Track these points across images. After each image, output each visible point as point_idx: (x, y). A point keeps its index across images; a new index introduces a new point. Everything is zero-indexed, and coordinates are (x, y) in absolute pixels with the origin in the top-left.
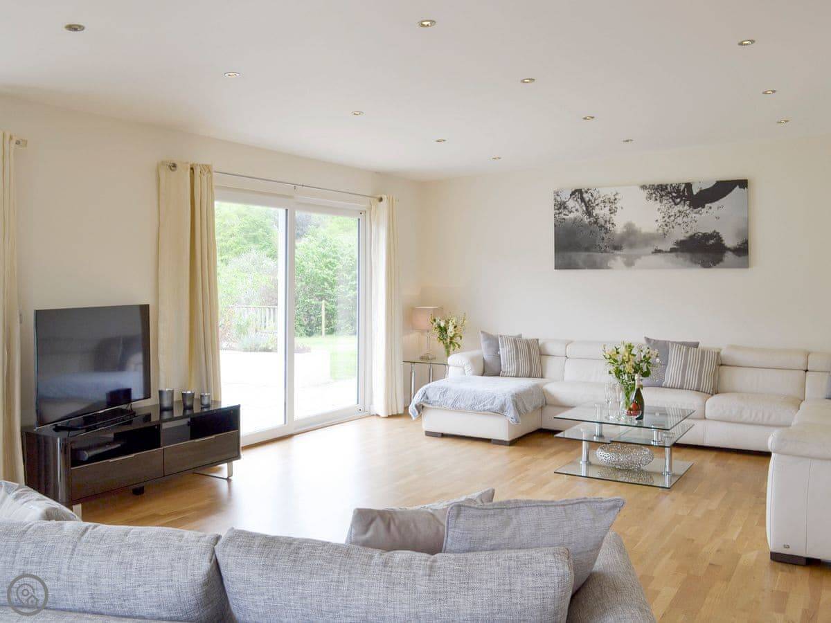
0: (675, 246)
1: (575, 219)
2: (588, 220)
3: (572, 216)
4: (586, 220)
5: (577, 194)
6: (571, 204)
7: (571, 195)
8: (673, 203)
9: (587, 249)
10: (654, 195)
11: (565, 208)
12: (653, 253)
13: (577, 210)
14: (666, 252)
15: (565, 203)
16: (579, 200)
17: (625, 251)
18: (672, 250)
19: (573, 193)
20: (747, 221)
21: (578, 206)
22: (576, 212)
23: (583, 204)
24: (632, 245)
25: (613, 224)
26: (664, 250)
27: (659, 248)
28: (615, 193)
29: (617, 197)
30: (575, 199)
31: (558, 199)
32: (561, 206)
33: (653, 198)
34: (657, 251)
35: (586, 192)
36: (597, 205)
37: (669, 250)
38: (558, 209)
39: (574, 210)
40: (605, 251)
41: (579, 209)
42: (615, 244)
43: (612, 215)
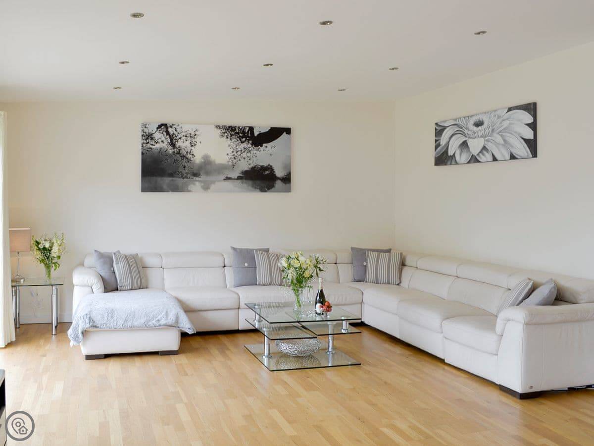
0: (241, 175)
1: (161, 149)
2: (173, 151)
3: (158, 146)
4: (170, 150)
5: (163, 127)
6: (158, 136)
7: (157, 128)
8: (240, 141)
9: (171, 175)
10: (226, 134)
11: (152, 139)
12: (224, 179)
13: (162, 141)
14: (234, 179)
15: (152, 134)
16: (165, 133)
17: (203, 178)
18: (239, 178)
19: (160, 127)
20: (289, 158)
21: (163, 138)
22: (161, 143)
23: (168, 136)
24: (208, 173)
25: (193, 155)
26: (233, 178)
27: (229, 176)
28: (195, 130)
29: (196, 133)
30: (161, 131)
31: (146, 130)
32: (148, 137)
33: (225, 137)
34: (228, 179)
35: (171, 127)
36: (180, 138)
37: (236, 178)
38: (146, 140)
39: (160, 141)
40: (186, 177)
41: (165, 141)
42: (195, 172)
43: (192, 148)
